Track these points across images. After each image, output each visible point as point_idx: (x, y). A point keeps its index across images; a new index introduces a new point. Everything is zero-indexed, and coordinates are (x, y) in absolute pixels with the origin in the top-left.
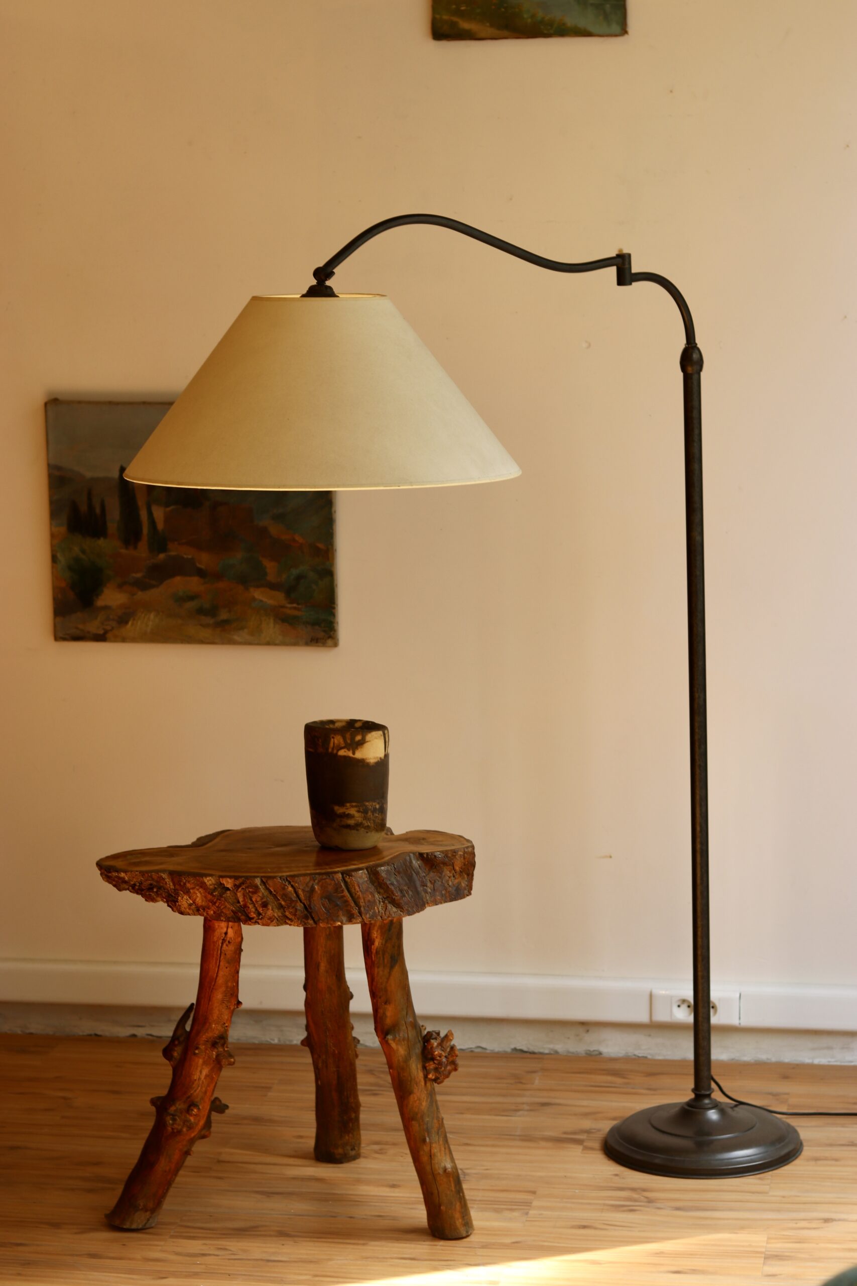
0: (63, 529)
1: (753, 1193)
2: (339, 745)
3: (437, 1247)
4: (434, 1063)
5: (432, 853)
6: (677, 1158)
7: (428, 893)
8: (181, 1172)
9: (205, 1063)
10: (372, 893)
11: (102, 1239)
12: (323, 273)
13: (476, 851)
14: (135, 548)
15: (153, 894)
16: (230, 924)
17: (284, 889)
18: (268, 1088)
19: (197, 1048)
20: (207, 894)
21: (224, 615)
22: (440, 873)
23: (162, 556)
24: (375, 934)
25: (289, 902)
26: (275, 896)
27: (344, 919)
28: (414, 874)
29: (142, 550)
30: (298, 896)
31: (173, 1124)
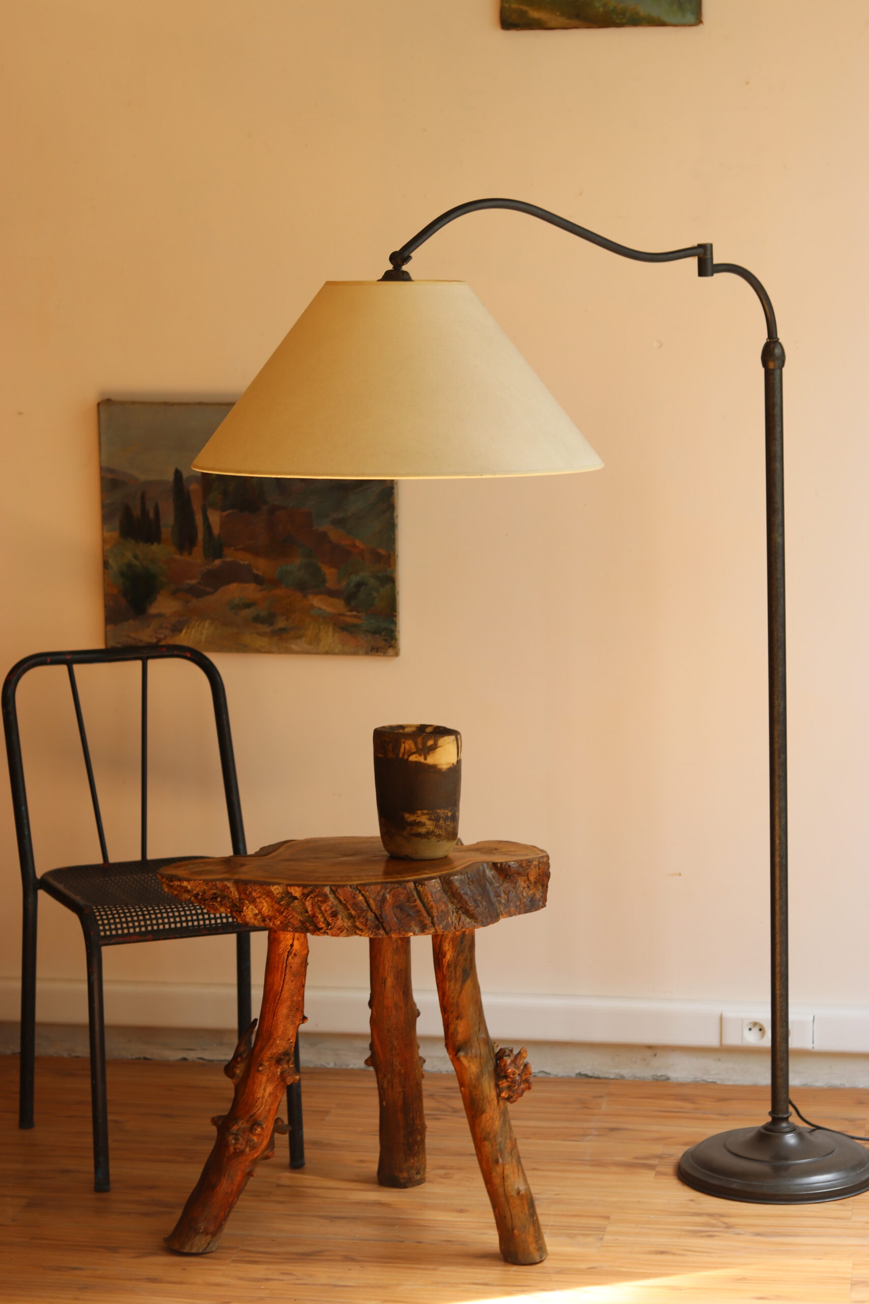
0: (115, 534)
1: (835, 1218)
2: (410, 750)
3: (511, 1272)
4: (508, 1081)
5: (506, 863)
6: (755, 1183)
7: (502, 904)
8: (241, 1196)
9: (268, 1080)
10: (445, 903)
11: (160, 1264)
12: (400, 258)
13: (551, 861)
14: (190, 553)
15: (216, 904)
16: (297, 935)
17: (354, 898)
18: (327, 1113)
19: (261, 1065)
20: (274, 903)
21: (281, 623)
22: (514, 883)
23: (217, 562)
24: (447, 947)
25: (360, 912)
26: (345, 906)
27: (417, 929)
28: (488, 885)
29: (197, 556)
30: (369, 905)
31: (235, 1144)
